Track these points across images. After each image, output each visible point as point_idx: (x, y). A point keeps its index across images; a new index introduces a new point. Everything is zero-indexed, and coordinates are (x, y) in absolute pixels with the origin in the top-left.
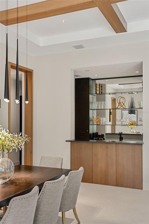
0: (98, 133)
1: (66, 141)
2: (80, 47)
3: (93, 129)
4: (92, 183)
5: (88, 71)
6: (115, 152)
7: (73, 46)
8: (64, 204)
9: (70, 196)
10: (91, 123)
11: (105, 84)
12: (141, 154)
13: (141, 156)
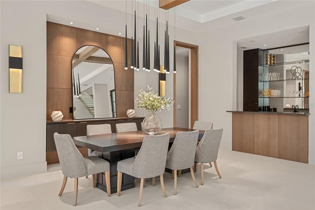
0: (269, 106)
1: (227, 111)
2: (239, 19)
3: (263, 102)
4: (254, 153)
5: (253, 41)
6: (277, 124)
7: (233, 19)
8: (202, 157)
9: (207, 150)
10: (260, 95)
11: (283, 55)
12: (307, 126)
13: (307, 127)
